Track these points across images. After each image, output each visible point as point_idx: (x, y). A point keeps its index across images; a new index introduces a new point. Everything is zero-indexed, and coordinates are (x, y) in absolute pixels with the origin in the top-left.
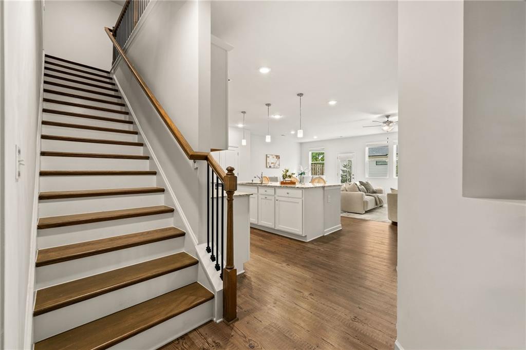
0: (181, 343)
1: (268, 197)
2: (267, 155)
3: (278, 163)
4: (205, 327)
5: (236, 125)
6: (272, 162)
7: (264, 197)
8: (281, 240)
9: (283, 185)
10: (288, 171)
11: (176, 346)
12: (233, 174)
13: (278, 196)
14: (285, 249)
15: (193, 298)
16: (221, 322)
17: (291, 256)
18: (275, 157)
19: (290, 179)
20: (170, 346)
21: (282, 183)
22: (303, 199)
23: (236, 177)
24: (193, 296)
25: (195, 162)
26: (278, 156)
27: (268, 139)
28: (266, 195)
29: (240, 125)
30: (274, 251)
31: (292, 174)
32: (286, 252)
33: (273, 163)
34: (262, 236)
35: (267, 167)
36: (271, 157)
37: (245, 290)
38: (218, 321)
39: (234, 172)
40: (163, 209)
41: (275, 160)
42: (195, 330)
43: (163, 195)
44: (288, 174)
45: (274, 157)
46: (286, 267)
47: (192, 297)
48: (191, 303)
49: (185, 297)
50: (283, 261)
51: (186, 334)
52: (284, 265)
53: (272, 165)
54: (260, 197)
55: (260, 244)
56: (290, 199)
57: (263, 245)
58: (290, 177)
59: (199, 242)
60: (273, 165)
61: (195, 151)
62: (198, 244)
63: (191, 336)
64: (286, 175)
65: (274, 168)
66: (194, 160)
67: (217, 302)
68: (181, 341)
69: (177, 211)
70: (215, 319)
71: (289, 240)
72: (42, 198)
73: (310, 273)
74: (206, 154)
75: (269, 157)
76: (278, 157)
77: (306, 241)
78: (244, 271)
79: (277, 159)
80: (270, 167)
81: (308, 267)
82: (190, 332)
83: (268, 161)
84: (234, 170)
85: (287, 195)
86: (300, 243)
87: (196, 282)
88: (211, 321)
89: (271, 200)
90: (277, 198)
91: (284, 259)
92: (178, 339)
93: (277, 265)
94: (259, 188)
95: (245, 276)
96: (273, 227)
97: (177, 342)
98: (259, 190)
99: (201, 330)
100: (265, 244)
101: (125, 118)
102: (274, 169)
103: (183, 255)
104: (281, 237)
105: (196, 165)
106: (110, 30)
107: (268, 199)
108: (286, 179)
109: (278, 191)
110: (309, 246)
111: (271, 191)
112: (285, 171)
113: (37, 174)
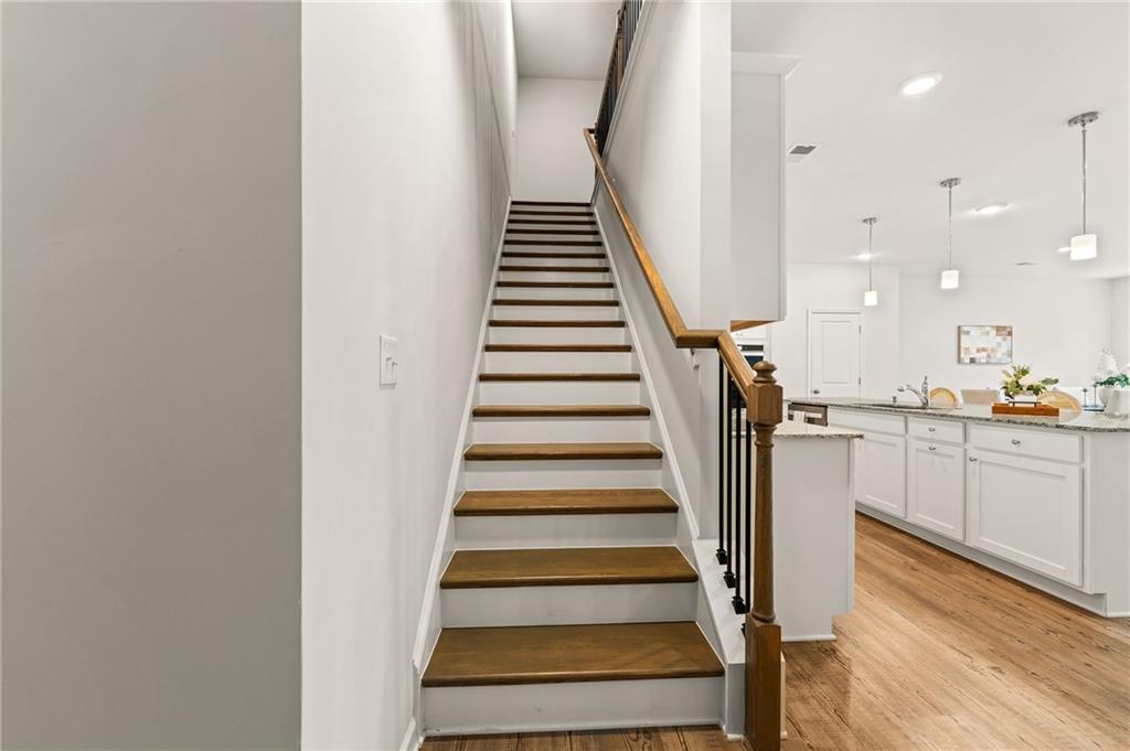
0: (641, 742)
1: (941, 449)
2: (959, 327)
3: (1004, 348)
4: (699, 733)
5: (855, 257)
6: (984, 345)
7: (925, 445)
8: (986, 584)
9: (1000, 416)
10: (1024, 372)
11: (631, 742)
12: (772, 381)
13: (976, 448)
14: (998, 615)
15: (674, 655)
16: (739, 741)
17: (1016, 644)
18: (994, 332)
19: (1034, 398)
20: (618, 737)
21: (997, 409)
22: (1088, 465)
23: (781, 388)
24: (677, 650)
25: (693, 354)
26: (1004, 328)
27: (950, 280)
28: (932, 441)
29: (865, 256)
30: (949, 608)
31: (1047, 381)
32: (999, 626)
33: (984, 350)
34: (918, 555)
35: (959, 360)
36: (974, 332)
37: (825, 688)
38: (731, 736)
39: (774, 375)
40: (648, 449)
41: (993, 339)
42: (676, 728)
43: (648, 422)
44: (1025, 381)
45: (988, 333)
46: (988, 671)
47: (674, 653)
48: (670, 665)
49: (663, 645)
50: (980, 652)
51: (656, 729)
52: (982, 663)
53: (981, 356)
54: (914, 445)
55: (905, 577)
56: (1024, 459)
57: (912, 580)
58: (1035, 390)
59: (701, 532)
60: (984, 354)
61: (689, 328)
62: (699, 538)
63: (665, 737)
64: (1018, 386)
65: (988, 363)
66: (691, 347)
67: (731, 687)
68: (642, 738)
69: (667, 458)
70: (724, 727)
71: (1019, 589)
72: (478, 414)
73: (1096, 732)
74: (714, 334)
75: (968, 333)
76: (1005, 331)
77: (1104, 615)
78: (833, 637)
79: (999, 339)
80: (973, 361)
81: (1089, 707)
82: (666, 729)
83: (963, 345)
84: (775, 369)
85: (1014, 448)
86: (1068, 613)
87: (694, 622)
88: (716, 727)
89: (952, 457)
90: (973, 453)
91: (984, 645)
92: (637, 730)
93: (951, 654)
94: (910, 418)
95: (834, 651)
96: (959, 537)
97: (634, 736)
98: (911, 425)
99: (689, 736)
100: (922, 580)
101: (603, 278)
102: (987, 367)
103: (672, 554)
104: (986, 575)
105: (695, 360)
106: (591, 131)
107: (937, 454)
108: (1017, 398)
109: (976, 432)
110: (1114, 632)
111: (953, 432)
112: (1012, 372)
113: (475, 376)
